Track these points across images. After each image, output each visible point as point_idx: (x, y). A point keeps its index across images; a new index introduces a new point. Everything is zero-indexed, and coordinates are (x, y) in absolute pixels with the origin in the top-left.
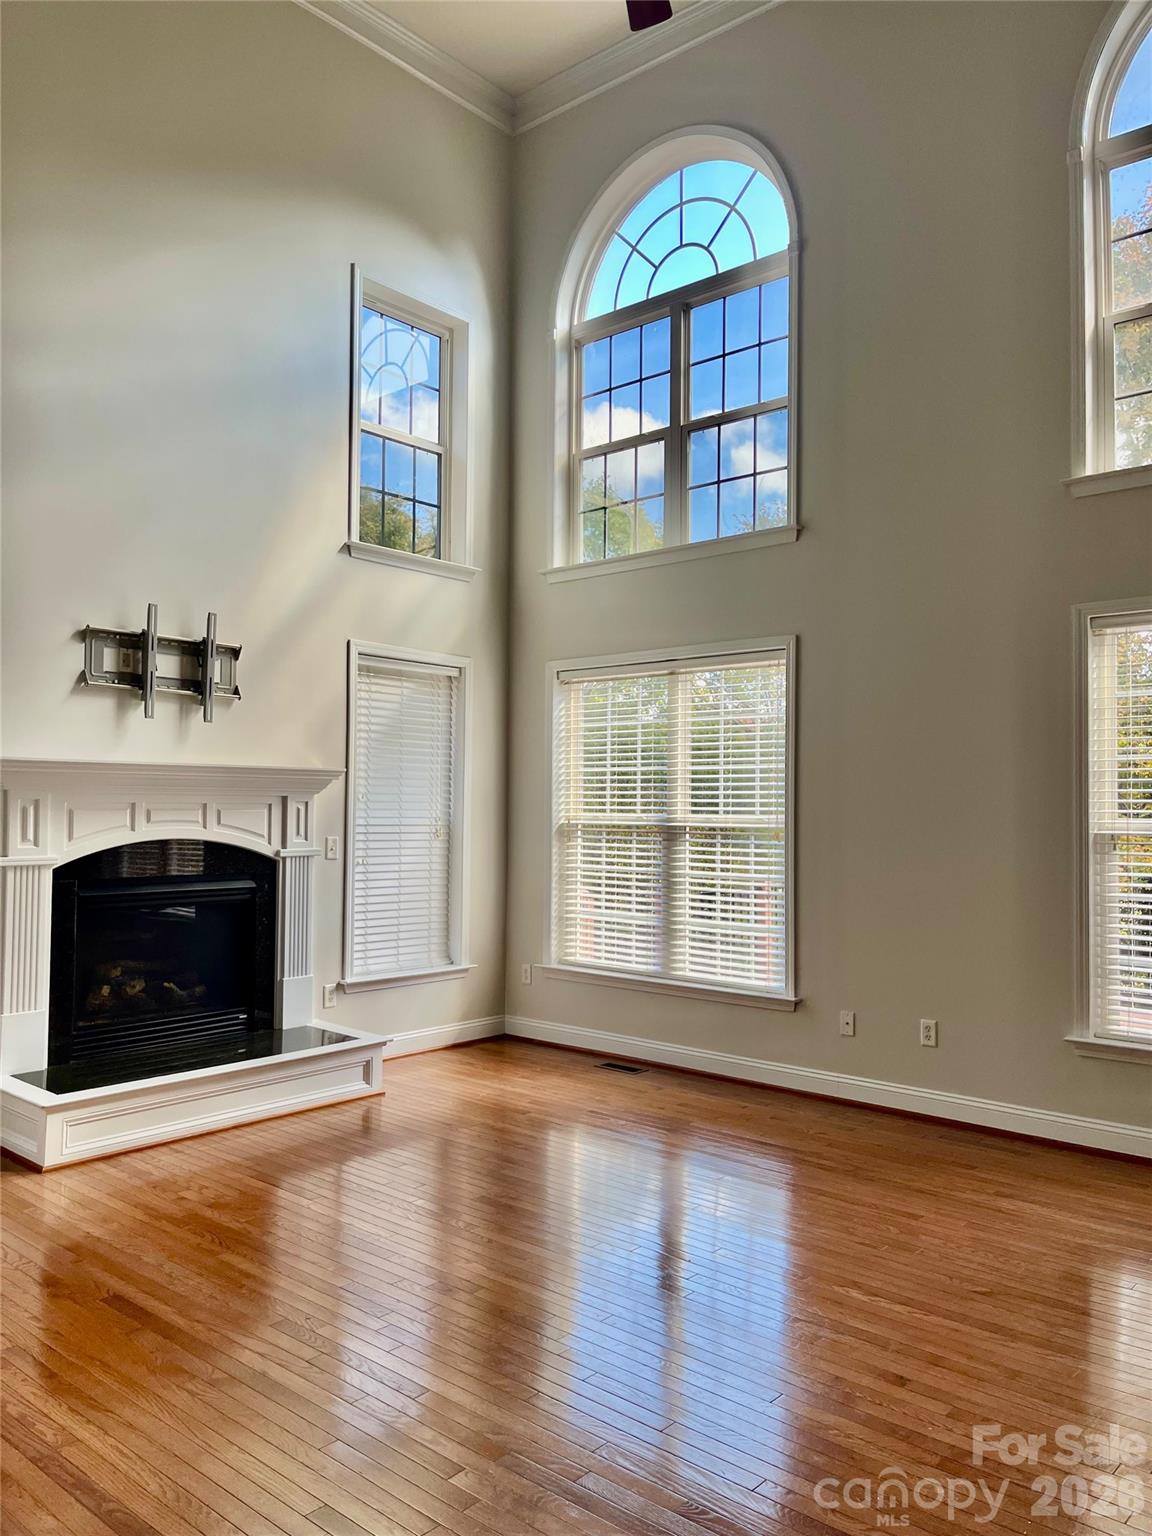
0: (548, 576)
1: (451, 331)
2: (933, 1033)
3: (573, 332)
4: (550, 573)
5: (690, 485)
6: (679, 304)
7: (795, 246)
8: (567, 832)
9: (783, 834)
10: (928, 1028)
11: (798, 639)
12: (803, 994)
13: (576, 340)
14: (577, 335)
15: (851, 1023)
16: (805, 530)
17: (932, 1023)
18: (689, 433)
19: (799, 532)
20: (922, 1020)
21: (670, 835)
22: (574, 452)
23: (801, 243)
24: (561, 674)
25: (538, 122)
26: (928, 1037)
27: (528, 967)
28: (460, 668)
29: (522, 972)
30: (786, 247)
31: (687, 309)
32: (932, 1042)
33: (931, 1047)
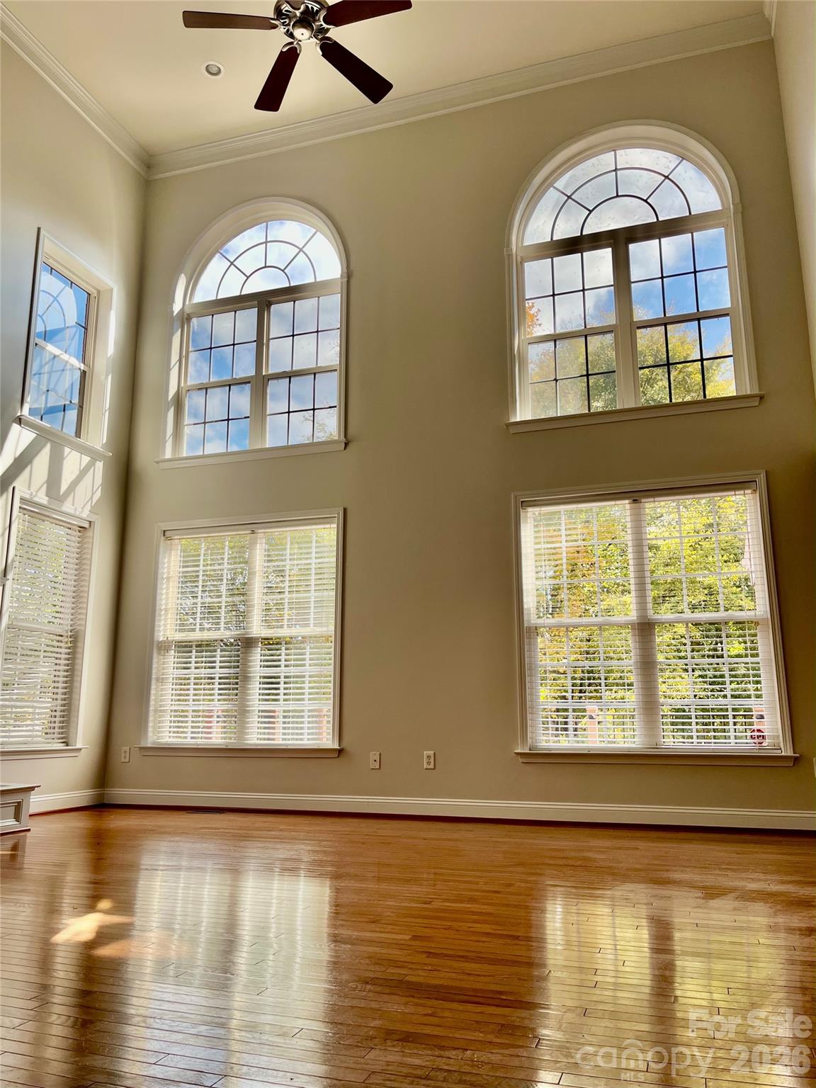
0: (160, 464)
1: (99, 292)
2: (432, 760)
3: (185, 308)
4: (162, 462)
5: (268, 413)
6: (264, 301)
7: (345, 275)
8: (164, 647)
9: (333, 639)
10: (429, 757)
11: (345, 510)
12: (344, 745)
13: (187, 314)
14: (188, 310)
15: (378, 760)
16: (350, 444)
17: (431, 753)
18: (269, 379)
19: (346, 445)
20: (425, 752)
21: (247, 643)
22: (182, 385)
23: (349, 275)
24: (167, 533)
25: (168, 174)
26: (429, 763)
27: (127, 748)
28: (90, 522)
29: (123, 752)
30: (340, 276)
31: (269, 305)
32: (432, 766)
33: (431, 769)
